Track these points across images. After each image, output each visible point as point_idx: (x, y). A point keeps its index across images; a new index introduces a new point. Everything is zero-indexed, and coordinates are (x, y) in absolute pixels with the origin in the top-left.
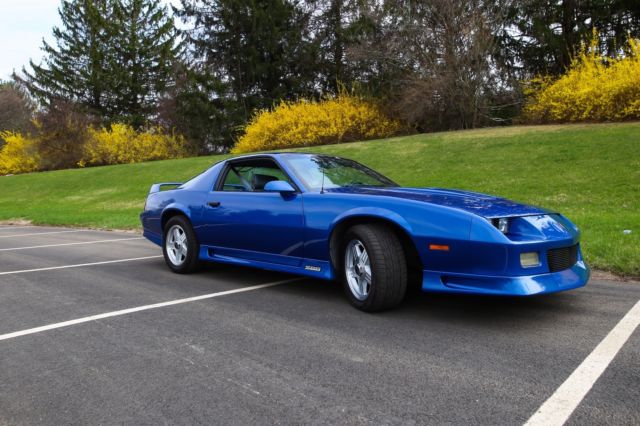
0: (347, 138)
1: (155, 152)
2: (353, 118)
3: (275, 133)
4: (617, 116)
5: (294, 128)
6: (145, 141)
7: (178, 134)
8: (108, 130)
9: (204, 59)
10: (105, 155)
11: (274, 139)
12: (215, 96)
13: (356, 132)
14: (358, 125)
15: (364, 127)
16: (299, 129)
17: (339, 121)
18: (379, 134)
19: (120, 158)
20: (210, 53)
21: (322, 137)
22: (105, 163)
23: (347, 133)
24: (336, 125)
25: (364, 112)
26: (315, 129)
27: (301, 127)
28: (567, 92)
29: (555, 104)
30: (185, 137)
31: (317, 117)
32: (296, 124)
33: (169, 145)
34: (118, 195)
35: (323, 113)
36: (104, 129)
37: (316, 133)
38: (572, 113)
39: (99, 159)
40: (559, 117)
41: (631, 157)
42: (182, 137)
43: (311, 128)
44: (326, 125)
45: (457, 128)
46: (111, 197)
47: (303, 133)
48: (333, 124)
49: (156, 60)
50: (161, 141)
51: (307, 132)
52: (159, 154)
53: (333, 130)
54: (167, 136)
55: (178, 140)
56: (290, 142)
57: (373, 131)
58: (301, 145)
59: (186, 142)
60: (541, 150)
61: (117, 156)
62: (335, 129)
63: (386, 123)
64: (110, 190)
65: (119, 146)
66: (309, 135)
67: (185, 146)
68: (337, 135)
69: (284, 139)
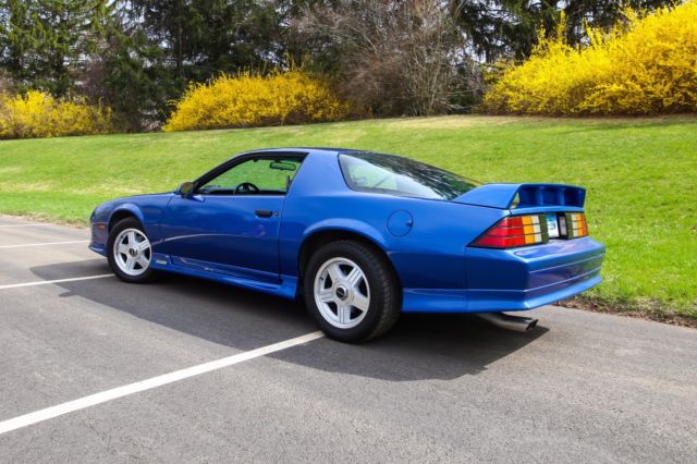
0: (292, 120)
1: (76, 125)
2: (298, 97)
3: (211, 110)
4: (572, 110)
5: (232, 105)
6: (65, 112)
7: (106, 105)
8: (23, 98)
9: (142, 19)
10: (17, 127)
11: (209, 117)
12: (149, 64)
13: (302, 113)
14: (305, 105)
15: (311, 108)
16: (237, 108)
17: (282, 100)
18: (328, 116)
19: (34, 131)
20: (148, 12)
21: (263, 118)
22: (17, 136)
23: (291, 114)
24: (279, 104)
25: (312, 90)
26: (255, 108)
27: (240, 105)
28: (524, 81)
29: (510, 93)
30: (114, 109)
31: (258, 94)
32: (235, 101)
33: (94, 118)
34: (21, 175)
35: (266, 90)
36: (19, 96)
37: (256, 113)
38: (530, 104)
39: (11, 131)
40: (515, 109)
41: (555, 160)
42: (109, 109)
43: (250, 106)
44: (268, 104)
45: (410, 115)
46: (13, 178)
47: (242, 112)
48: (275, 104)
49: (88, 17)
50: (84, 112)
51: (245, 112)
52: (81, 128)
53: (275, 110)
54: (92, 108)
55: (104, 112)
56: (227, 121)
57: (320, 112)
58: (239, 126)
59: (114, 115)
60: (477, 146)
61: (31, 129)
62: (277, 109)
63: (336, 105)
64: (13, 169)
65: (34, 117)
66: (248, 114)
67: (112, 120)
68: (280, 116)
69: (220, 118)
